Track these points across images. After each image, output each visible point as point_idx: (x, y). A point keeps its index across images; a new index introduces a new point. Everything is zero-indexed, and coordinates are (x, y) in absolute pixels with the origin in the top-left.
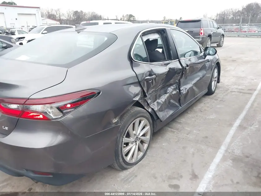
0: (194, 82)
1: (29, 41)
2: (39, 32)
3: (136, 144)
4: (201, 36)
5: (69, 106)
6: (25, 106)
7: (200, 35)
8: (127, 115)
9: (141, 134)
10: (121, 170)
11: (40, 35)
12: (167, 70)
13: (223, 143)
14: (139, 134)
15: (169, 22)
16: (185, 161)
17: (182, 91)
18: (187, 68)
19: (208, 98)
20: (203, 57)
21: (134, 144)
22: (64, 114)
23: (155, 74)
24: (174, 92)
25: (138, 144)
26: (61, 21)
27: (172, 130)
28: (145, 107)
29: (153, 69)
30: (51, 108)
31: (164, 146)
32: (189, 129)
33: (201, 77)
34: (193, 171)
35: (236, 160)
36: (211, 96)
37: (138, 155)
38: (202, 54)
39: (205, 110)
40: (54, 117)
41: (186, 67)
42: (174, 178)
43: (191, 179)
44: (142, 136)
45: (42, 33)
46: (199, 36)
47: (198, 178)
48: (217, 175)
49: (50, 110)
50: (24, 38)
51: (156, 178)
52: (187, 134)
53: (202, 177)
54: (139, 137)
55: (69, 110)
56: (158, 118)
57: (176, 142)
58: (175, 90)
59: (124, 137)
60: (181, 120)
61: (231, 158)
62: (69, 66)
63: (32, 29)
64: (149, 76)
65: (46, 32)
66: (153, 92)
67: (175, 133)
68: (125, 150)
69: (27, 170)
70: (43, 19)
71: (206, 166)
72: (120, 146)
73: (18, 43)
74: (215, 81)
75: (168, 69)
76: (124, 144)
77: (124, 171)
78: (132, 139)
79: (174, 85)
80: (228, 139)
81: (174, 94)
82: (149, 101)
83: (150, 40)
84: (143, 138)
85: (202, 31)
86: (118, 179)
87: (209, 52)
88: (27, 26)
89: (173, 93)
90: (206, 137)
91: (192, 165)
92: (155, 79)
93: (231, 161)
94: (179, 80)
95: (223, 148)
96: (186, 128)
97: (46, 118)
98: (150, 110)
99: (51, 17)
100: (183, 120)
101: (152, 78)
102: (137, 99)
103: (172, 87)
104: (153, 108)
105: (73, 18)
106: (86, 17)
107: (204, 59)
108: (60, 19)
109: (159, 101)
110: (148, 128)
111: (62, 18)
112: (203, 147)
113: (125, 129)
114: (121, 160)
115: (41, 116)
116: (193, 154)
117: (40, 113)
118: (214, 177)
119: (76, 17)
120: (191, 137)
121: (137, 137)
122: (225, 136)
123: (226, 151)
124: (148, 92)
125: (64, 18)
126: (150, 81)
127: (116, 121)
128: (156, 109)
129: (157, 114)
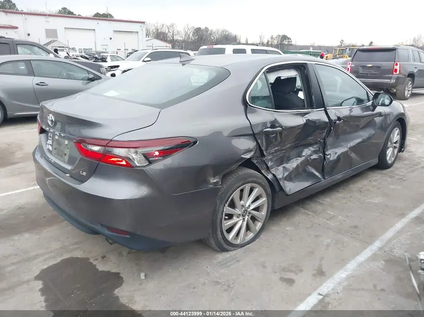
0: (352, 146)
1: (124, 71)
2: (139, 59)
3: (244, 219)
4: (395, 75)
5: (157, 153)
6: (107, 148)
7: (393, 74)
8: (233, 177)
9: (252, 207)
10: (219, 250)
11: (140, 63)
12: (304, 123)
13: (381, 238)
14: (249, 206)
15: (348, 50)
16: (312, 253)
17: (328, 157)
18: (337, 122)
19: (379, 173)
20: (371, 108)
21: (241, 218)
22: (150, 163)
23: (281, 126)
24: (315, 156)
25: (246, 219)
26: (174, 43)
27: (307, 211)
28: (263, 171)
29: (278, 119)
30: (136, 153)
31: (287, 230)
32: (332, 213)
33: (364, 138)
34: (320, 266)
35: (392, 262)
36: (384, 172)
37: (246, 235)
38: (370, 103)
39: (368, 190)
40: (138, 165)
41: (336, 120)
42: (291, 271)
43: (314, 275)
44: (254, 209)
45: (144, 61)
46: (391, 76)
47: (325, 276)
48: (355, 277)
49: (134, 156)
50: (118, 66)
51: (264, 267)
52: (328, 220)
53: (331, 275)
54: (249, 210)
55: (156, 158)
56: (281, 189)
57: (308, 227)
58: (317, 154)
59: (227, 205)
60: (325, 200)
61: (384, 258)
62: (162, 106)
63: (131, 53)
64: (271, 127)
65: (149, 59)
66: (276, 151)
67: (310, 216)
68: (227, 224)
69: (102, 225)
70: (148, 39)
71: (342, 262)
72: (219, 217)
73: (109, 74)
74: (395, 147)
75: (305, 121)
76: (226, 215)
77: (224, 253)
78: (238, 211)
79: (316, 146)
80: (390, 234)
81: (314, 159)
82: (270, 164)
83: (282, 78)
84: (255, 213)
85: (397, 68)
86: (214, 261)
87: (383, 100)
88: (125, 50)
89: (312, 157)
90: (356, 227)
91: (322, 259)
92: (281, 133)
93: (383, 262)
94: (324, 139)
95: (377, 244)
96: (329, 212)
97: (129, 165)
98: (270, 177)
99: (160, 36)
100: (327, 200)
101: (276, 131)
102: (248, 156)
103: (312, 149)
104: (275, 173)
105: (193, 38)
106: (213, 38)
107: (373, 111)
108: (173, 39)
109: (288, 166)
110: (263, 200)
111: (175, 38)
112: (346, 239)
113: (229, 195)
114: (220, 236)
115: (124, 163)
116: (328, 246)
117: (123, 158)
118: (348, 278)
119: (197, 37)
120: (332, 224)
121: (246, 211)
122: (385, 229)
123: (380, 249)
124: (267, 149)
125: (180, 38)
126: (273, 134)
127: (215, 181)
128: (279, 176)
129: (281, 183)
